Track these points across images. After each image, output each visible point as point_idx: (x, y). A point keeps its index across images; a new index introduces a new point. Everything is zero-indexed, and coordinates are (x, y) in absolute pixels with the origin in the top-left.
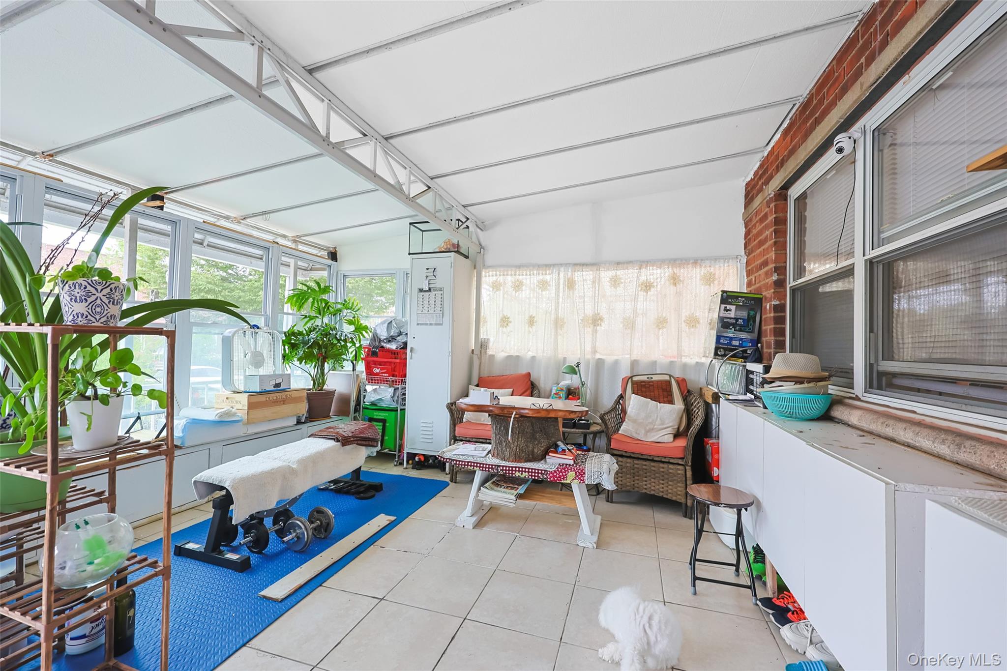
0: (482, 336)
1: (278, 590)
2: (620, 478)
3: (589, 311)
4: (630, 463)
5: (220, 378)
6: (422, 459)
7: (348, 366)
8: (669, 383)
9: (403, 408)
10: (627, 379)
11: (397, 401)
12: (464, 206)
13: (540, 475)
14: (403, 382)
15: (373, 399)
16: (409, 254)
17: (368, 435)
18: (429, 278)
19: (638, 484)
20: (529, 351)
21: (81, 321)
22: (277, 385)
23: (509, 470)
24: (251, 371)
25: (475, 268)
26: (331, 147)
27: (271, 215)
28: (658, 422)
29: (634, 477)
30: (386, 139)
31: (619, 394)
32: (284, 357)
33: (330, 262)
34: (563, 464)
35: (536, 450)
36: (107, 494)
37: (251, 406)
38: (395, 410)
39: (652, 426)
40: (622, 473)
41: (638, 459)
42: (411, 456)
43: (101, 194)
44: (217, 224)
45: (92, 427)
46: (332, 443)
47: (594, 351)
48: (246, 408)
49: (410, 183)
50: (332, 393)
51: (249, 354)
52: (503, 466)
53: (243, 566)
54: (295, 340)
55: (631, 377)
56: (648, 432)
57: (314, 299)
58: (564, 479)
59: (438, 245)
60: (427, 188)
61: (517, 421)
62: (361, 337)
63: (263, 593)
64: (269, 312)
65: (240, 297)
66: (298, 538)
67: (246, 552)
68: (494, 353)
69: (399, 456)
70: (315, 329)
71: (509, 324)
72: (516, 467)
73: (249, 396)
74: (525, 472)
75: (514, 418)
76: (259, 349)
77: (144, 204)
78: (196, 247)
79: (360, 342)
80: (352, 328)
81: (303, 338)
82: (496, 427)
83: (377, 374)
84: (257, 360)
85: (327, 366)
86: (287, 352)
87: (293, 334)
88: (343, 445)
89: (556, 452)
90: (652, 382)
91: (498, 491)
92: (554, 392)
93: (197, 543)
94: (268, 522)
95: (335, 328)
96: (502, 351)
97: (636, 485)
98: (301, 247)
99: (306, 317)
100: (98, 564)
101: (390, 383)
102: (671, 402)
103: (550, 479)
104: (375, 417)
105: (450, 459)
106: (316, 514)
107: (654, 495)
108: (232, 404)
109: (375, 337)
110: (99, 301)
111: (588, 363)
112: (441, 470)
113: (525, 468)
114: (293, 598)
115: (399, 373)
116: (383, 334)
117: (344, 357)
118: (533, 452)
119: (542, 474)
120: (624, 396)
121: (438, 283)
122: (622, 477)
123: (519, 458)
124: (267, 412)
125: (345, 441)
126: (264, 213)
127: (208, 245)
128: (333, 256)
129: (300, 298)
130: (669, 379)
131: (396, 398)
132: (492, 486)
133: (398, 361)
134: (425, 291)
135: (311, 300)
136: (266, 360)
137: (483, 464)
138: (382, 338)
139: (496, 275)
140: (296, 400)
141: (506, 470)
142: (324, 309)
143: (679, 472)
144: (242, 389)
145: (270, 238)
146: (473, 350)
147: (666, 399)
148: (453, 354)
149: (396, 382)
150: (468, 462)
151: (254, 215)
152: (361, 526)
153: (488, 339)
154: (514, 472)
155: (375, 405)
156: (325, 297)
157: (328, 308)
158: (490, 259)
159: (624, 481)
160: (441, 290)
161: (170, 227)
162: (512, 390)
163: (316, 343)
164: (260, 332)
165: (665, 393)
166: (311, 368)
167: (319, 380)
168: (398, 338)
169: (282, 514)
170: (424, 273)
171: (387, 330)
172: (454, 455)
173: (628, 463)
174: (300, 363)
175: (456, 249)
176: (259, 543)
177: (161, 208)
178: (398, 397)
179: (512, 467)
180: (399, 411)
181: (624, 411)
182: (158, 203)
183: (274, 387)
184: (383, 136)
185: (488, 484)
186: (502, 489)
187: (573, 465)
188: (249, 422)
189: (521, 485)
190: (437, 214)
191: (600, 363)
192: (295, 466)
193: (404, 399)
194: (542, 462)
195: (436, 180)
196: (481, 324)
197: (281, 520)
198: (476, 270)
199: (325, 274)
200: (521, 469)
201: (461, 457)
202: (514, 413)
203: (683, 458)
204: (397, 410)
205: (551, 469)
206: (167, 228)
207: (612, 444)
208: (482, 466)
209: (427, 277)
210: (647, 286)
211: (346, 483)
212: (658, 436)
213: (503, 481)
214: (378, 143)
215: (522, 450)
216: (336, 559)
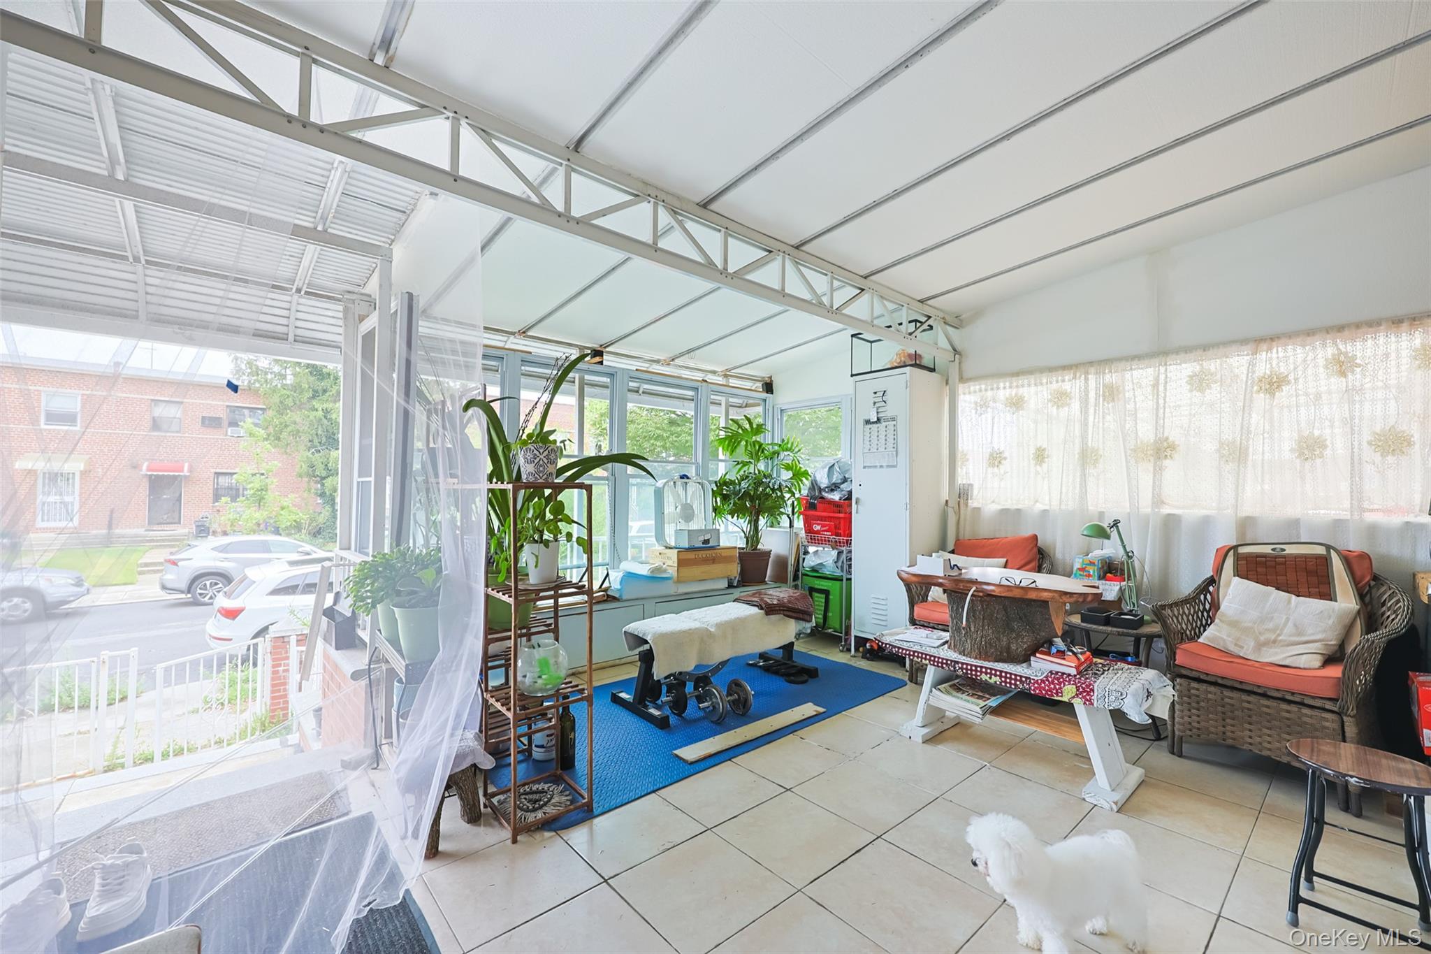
0: (961, 480)
1: (691, 752)
2: (1194, 718)
3: (1146, 432)
4: (1215, 694)
5: (654, 534)
6: (876, 647)
7: (785, 521)
8: (1324, 561)
9: (849, 577)
10: (1227, 549)
11: (842, 567)
12: (921, 301)
13: (1018, 683)
14: (849, 543)
15: (813, 564)
16: (852, 376)
17: (799, 606)
18: (877, 405)
19: (1233, 732)
20: (1037, 501)
21: (531, 479)
22: (706, 542)
23: (971, 670)
24: (683, 525)
25: (947, 383)
26: (729, 277)
27: (697, 351)
28: (1289, 628)
29: (1224, 720)
30: (797, 247)
31: (1208, 576)
32: (715, 510)
33: (764, 395)
34: (1057, 673)
35: (1013, 647)
36: (553, 626)
37: (681, 563)
38: (839, 579)
39: (1273, 637)
40: (1198, 710)
41: (1233, 688)
42: (861, 641)
43: (557, 359)
44: (650, 370)
45: (539, 564)
46: (755, 610)
47: (1158, 501)
48: (676, 565)
49: (832, 290)
50: (767, 554)
51: (679, 507)
52: (963, 664)
53: (662, 724)
54: (727, 491)
55: (1235, 548)
56: (1260, 646)
57: (747, 442)
58: (1057, 693)
59: (889, 359)
60: (859, 291)
61: (980, 601)
62: (801, 485)
63: (676, 752)
64: (700, 460)
65: (687, 442)
66: (714, 707)
67: (667, 711)
68: (979, 506)
69: (846, 640)
70: (747, 477)
71: (1003, 462)
72: (981, 667)
73: (678, 552)
74: (996, 675)
75: (972, 595)
76: (689, 502)
77: (588, 362)
78: (630, 395)
79: (800, 492)
80: (790, 474)
81: (734, 488)
82: (952, 607)
83: (818, 532)
84: (687, 513)
85: (762, 521)
86: (719, 504)
87: (726, 483)
88: (767, 613)
89: (1048, 654)
90: (1284, 557)
91: (958, 698)
92: (1077, 565)
93: (627, 693)
94: (690, 687)
95: (770, 476)
96: (993, 502)
97: (1229, 734)
98: (733, 382)
99: (738, 463)
100: (545, 680)
101: (833, 544)
102: (1328, 595)
103: (1034, 690)
104: (816, 587)
105: (890, 645)
106: (735, 686)
107: (1269, 758)
108: (664, 561)
109: (814, 485)
110: (541, 462)
111: (1145, 522)
112: (900, 665)
113: (996, 670)
114: (702, 765)
115: (844, 531)
116: (824, 481)
117: (782, 510)
118: (1009, 648)
119: (1021, 681)
120: (1216, 579)
121: (889, 411)
122: (1198, 716)
123: (986, 653)
124: (697, 571)
125: (770, 610)
126: (690, 351)
127: (643, 393)
128: (768, 387)
129: (732, 441)
130: (1325, 553)
131: (840, 564)
132: (949, 689)
133: (841, 515)
134: (873, 423)
135: (743, 443)
136: (696, 513)
137: (935, 657)
138: (823, 486)
139: (980, 390)
140: (727, 560)
141: (967, 669)
142: (758, 451)
143: (1327, 724)
144: (673, 544)
145: (699, 376)
146: (947, 501)
147: (1313, 590)
148: (912, 507)
149: (840, 542)
150: (914, 652)
151: (681, 355)
152: (783, 711)
153: (971, 485)
154: (979, 674)
155: (817, 571)
156: (759, 438)
157: (763, 452)
158: (970, 367)
159: (1203, 724)
160: (893, 419)
161: (609, 380)
162: (1005, 560)
163: (746, 493)
164: (690, 484)
165: (1314, 580)
166: (744, 523)
167: (753, 538)
168: (842, 486)
169: (702, 680)
170: (871, 398)
171: (828, 476)
172: (896, 640)
173: (1210, 692)
174: (732, 517)
175: (915, 362)
176: (679, 705)
177: (601, 363)
178: (843, 562)
179: (976, 666)
180: (844, 579)
181: (1216, 606)
182: (598, 359)
183: (703, 543)
184: (792, 246)
185: (943, 686)
186: (964, 696)
187: (1075, 676)
188: (679, 581)
189: (994, 695)
190: (876, 322)
191: (1170, 524)
192: (713, 630)
193: (850, 566)
194: (1024, 665)
195: (872, 278)
196: (959, 463)
197: (701, 687)
198: (948, 387)
199: (760, 409)
200: (989, 671)
201: (905, 643)
202: (974, 588)
203: (1337, 700)
204: (842, 580)
205: (1036, 676)
206: (606, 380)
207: (1177, 657)
208: (935, 660)
209: (875, 403)
210: (1273, 384)
211: (776, 661)
212: (1284, 655)
213: (969, 685)
214: (787, 256)
215: (990, 644)
216: (749, 738)
